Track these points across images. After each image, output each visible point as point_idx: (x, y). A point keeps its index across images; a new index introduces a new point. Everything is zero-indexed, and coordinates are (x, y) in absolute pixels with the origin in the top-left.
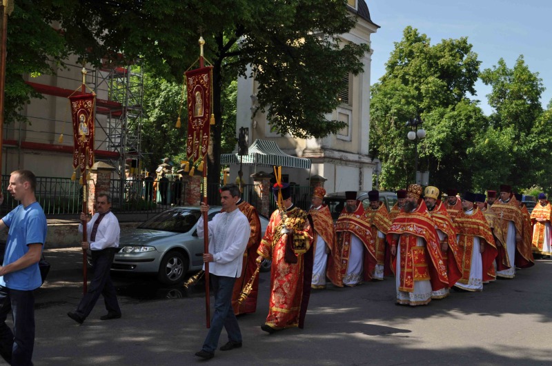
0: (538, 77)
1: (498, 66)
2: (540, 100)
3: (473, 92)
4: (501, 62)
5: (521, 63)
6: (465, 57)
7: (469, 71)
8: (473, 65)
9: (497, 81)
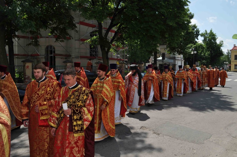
0: (216, 35)
1: (205, 32)
2: (216, 41)
3: (198, 39)
4: (206, 31)
5: (211, 31)
6: (195, 30)
7: (196, 33)
8: (198, 31)
9: (205, 36)
